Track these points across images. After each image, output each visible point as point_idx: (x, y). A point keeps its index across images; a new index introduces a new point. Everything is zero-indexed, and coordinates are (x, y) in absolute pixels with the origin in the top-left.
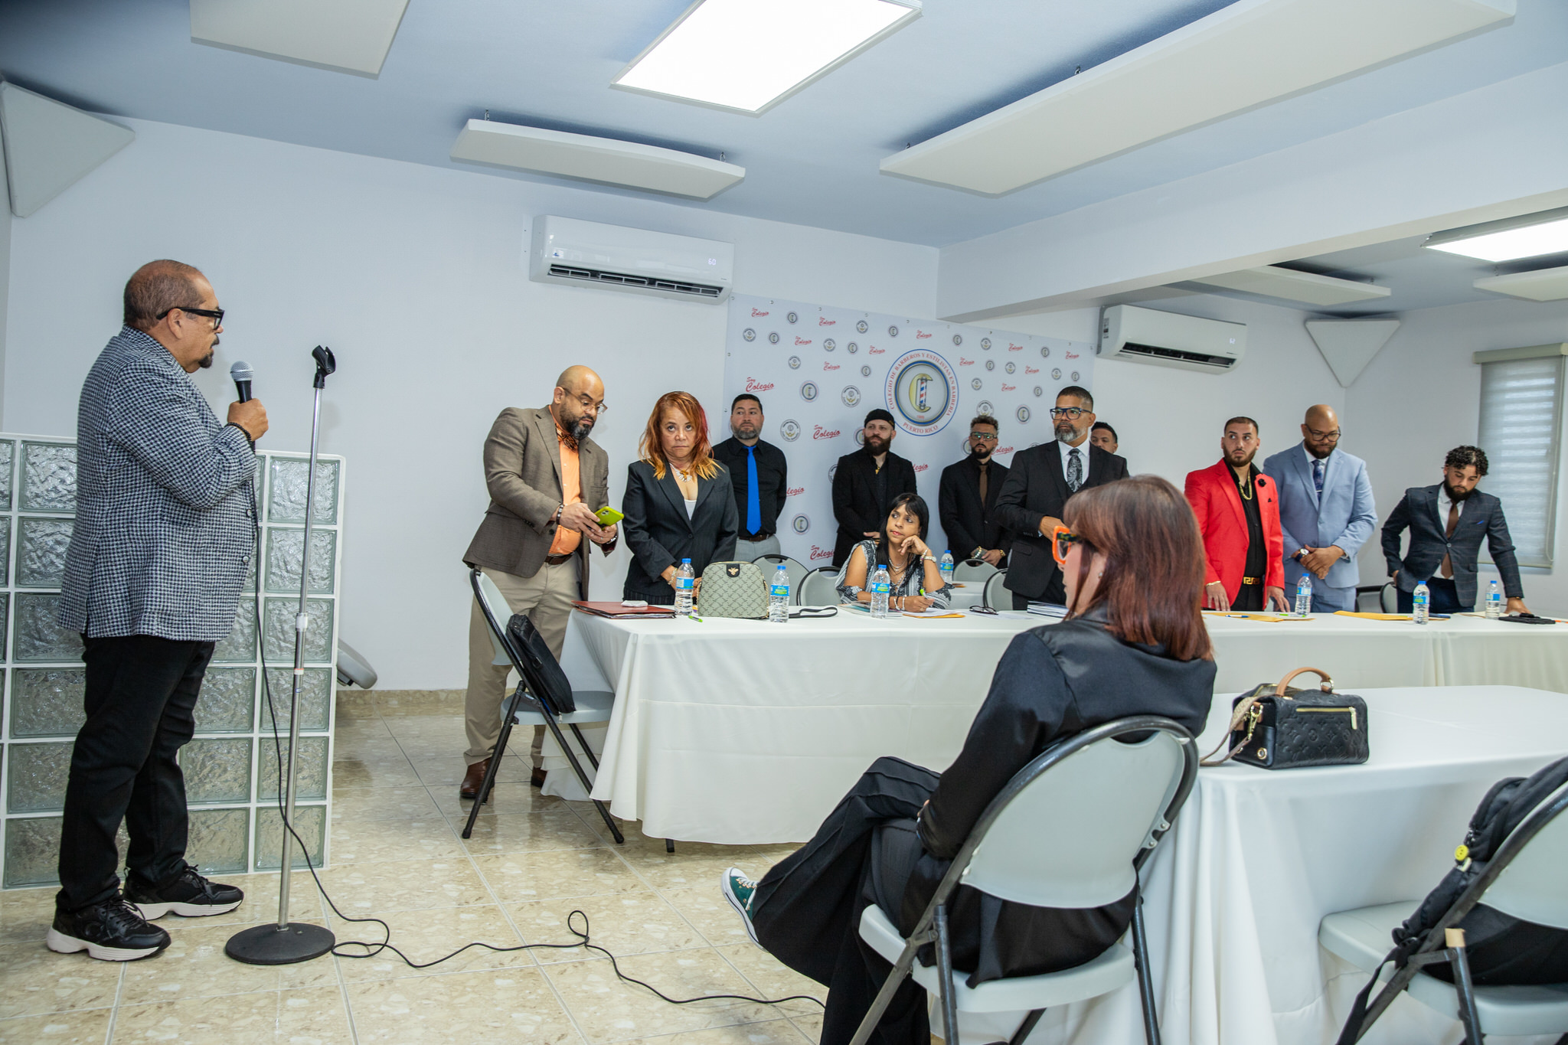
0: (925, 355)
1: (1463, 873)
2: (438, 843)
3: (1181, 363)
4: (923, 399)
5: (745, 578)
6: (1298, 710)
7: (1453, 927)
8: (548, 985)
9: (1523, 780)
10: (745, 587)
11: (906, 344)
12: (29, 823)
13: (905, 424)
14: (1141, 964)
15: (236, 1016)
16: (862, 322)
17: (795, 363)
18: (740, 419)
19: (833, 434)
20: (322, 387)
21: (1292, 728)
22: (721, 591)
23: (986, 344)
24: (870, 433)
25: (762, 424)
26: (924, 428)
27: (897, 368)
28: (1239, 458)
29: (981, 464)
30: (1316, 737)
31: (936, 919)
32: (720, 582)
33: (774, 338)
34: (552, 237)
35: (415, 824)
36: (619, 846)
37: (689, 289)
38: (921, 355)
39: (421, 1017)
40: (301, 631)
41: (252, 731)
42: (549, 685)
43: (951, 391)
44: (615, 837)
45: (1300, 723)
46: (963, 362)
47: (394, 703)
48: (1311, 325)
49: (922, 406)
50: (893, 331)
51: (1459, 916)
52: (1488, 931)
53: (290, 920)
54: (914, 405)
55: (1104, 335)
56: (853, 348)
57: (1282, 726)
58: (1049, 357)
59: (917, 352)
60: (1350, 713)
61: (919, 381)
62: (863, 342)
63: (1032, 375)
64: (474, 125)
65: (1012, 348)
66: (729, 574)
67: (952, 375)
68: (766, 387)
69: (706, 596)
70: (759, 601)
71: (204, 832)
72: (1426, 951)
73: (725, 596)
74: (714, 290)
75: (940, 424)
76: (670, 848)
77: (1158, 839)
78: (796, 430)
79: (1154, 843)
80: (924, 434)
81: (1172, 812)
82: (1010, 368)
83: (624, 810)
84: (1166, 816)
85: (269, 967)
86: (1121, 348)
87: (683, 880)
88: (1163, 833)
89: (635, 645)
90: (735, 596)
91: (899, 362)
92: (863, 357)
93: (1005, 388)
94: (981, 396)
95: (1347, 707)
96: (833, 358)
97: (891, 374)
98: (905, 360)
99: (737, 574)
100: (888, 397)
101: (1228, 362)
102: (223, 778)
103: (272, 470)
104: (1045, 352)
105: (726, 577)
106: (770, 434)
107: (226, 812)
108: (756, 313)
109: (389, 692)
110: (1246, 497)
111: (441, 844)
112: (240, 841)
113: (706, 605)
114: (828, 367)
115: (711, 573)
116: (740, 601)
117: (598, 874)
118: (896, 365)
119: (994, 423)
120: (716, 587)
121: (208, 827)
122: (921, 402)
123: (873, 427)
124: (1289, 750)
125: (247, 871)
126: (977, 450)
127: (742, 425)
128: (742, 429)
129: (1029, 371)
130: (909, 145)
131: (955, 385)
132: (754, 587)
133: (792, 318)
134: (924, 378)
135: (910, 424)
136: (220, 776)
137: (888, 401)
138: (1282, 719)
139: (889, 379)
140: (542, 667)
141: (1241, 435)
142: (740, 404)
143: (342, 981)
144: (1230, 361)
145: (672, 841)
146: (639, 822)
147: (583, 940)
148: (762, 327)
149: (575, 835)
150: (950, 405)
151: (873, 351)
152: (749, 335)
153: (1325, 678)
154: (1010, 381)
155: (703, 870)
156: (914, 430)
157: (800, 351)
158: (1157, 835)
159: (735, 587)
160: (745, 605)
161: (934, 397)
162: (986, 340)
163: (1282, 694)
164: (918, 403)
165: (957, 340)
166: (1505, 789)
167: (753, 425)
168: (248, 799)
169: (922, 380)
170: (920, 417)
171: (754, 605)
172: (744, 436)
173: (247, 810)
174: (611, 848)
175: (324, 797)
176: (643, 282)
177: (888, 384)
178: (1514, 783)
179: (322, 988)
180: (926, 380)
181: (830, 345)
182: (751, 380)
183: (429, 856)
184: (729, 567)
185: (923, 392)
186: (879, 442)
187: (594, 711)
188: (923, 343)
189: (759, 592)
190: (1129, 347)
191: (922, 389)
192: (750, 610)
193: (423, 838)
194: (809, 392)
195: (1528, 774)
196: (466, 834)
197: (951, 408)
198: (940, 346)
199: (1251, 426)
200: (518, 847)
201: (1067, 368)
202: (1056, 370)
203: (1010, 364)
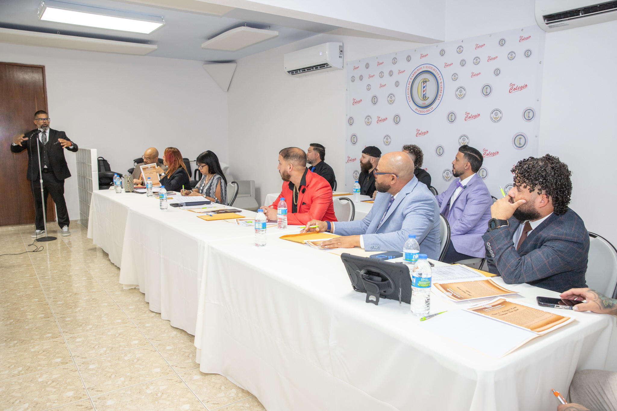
0: (425, 67)
4: (425, 93)
11: (416, 64)
13: (416, 109)
16: (394, 58)
17: (369, 87)
19: (384, 120)
23: (460, 49)
26: (425, 110)
27: (411, 79)
38: (423, 68)
43: (440, 85)
46: (446, 65)
49: (425, 97)
50: (409, 59)
54: (420, 97)
56: (391, 74)
58: (505, 45)
59: (420, 67)
61: (423, 83)
62: (395, 69)
63: (493, 61)
65: (477, 47)
67: (440, 75)
68: (359, 102)
74: (327, 65)
75: (434, 106)
78: (370, 120)
80: (426, 113)
82: (477, 61)
91: (412, 75)
92: (396, 77)
93: (473, 75)
94: (457, 84)
96: (383, 81)
98: (415, 73)
100: (407, 96)
104: (502, 43)
108: (355, 68)
114: (382, 86)
118: (411, 77)
122: (424, 95)
129: (490, 59)
131: (442, 81)
133: (367, 66)
134: (425, 80)
135: (419, 109)
137: (407, 98)
139: (408, 85)
148: (357, 74)
150: (439, 93)
151: (400, 72)
152: (353, 79)
156: (421, 112)
157: (370, 81)
161: (430, 90)
162: (460, 47)
164: (422, 96)
165: (442, 53)
169: (424, 82)
170: (425, 103)
176: (311, 69)
177: (407, 88)
180: (426, 82)
181: (382, 75)
182: (354, 100)
185: (425, 89)
188: (425, 60)
190: (550, 18)
191: (424, 87)
194: (375, 100)
197: (440, 95)
201: (520, 49)
202: (512, 53)
203: (477, 58)
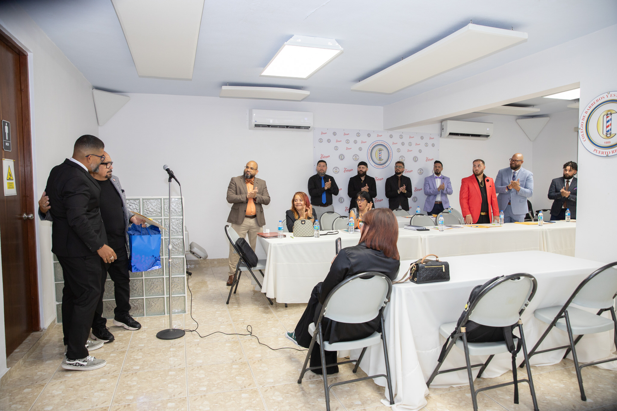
0: (380, 142)
1: (466, 312)
2: (219, 306)
3: (470, 137)
4: (380, 156)
5: (307, 224)
6: (425, 267)
7: (463, 327)
8: (240, 345)
9: (481, 286)
10: (307, 227)
11: (374, 139)
12: (108, 302)
14: (383, 337)
15: (157, 353)
16: (358, 133)
17: (336, 148)
18: (320, 168)
19: (350, 170)
20: (171, 181)
21: (424, 272)
22: (300, 229)
23: (401, 137)
24: (359, 170)
25: (326, 170)
26: (381, 166)
27: (371, 147)
28: (477, 173)
29: (398, 177)
30: (431, 274)
31: (319, 326)
32: (299, 226)
33: (329, 141)
34: (254, 115)
35: (214, 300)
36: (272, 306)
37: (300, 128)
39: (204, 353)
40: (170, 249)
41: (164, 276)
42: (248, 259)
43: (390, 153)
44: (271, 303)
45: (426, 271)
46: (394, 143)
47: (216, 262)
48: (518, 121)
49: (380, 159)
50: (369, 135)
51: (464, 324)
52: (472, 328)
53: (173, 328)
54: (377, 159)
55: (442, 130)
56: (355, 142)
57: (420, 272)
58: (424, 139)
59: (377, 141)
60: (442, 267)
61: (379, 151)
62: (359, 139)
63: (418, 146)
64: (224, 88)
65: (410, 137)
66: (302, 223)
67: (390, 148)
68: (327, 157)
69: (295, 230)
70: (311, 231)
71: (153, 304)
72: (458, 333)
73: (301, 230)
74: (308, 128)
75: (387, 164)
76: (286, 306)
77: (386, 304)
78: (338, 170)
79: (385, 305)
80: (381, 168)
81: (388, 296)
82: (410, 144)
83: (270, 295)
84: (387, 297)
85: (167, 340)
86: (448, 135)
87: (287, 315)
88: (387, 302)
89: (271, 247)
90: (304, 230)
91: (371, 145)
92: (359, 145)
93: (408, 151)
94: (400, 154)
95: (442, 265)
96: (349, 146)
97: (369, 149)
98: (374, 144)
99: (304, 223)
101: (487, 136)
102: (157, 289)
103: (164, 202)
104: (422, 138)
105: (301, 224)
106: (329, 173)
107: (158, 298)
108: (322, 133)
109: (214, 259)
110: (481, 186)
111: (220, 306)
112: (162, 306)
113: (295, 233)
114: (347, 149)
115: (296, 223)
116: (306, 231)
117: (263, 314)
119: (403, 164)
120: (298, 227)
121: (154, 302)
122: (380, 158)
123: (360, 168)
124: (422, 278)
125: (165, 315)
126: (397, 172)
127: (320, 170)
128: (320, 172)
129: (416, 144)
130: (359, 81)
131: (391, 151)
132: (310, 227)
133: (335, 134)
135: (376, 165)
136: (156, 288)
137: (368, 158)
138: (420, 270)
139: (368, 151)
140: (245, 254)
141: (477, 166)
142: (320, 163)
143: (185, 344)
144: (489, 136)
145: (287, 304)
146: (275, 299)
147: (250, 333)
148: (325, 138)
149: (259, 302)
151: (362, 142)
152: (321, 141)
153: (437, 257)
154: (410, 148)
155: (294, 312)
156: (378, 167)
157: (338, 144)
158: (385, 303)
159: (304, 227)
160: (307, 233)
161: (384, 156)
162: (401, 135)
163: (422, 262)
165: (391, 136)
166: (477, 288)
167: (323, 171)
168: (164, 295)
170: (380, 163)
171: (310, 233)
172: (320, 174)
173: (164, 298)
174: (269, 306)
175: (185, 293)
176: (285, 127)
177: (368, 153)
178: (479, 287)
179: (180, 346)
180: (381, 150)
181: (348, 142)
182: (322, 155)
183: (216, 310)
184: (302, 221)
185: (380, 154)
186: (362, 172)
187: (262, 266)
188: (379, 138)
189: (311, 228)
190: (451, 134)
191: (380, 153)
192: (309, 234)
193: (215, 304)
194: (342, 157)
195: (483, 284)
196: (228, 303)
197: (390, 159)
198: (385, 138)
199: (481, 162)
200: (242, 306)
201: (430, 142)
202: (426, 143)
203: (410, 143)
